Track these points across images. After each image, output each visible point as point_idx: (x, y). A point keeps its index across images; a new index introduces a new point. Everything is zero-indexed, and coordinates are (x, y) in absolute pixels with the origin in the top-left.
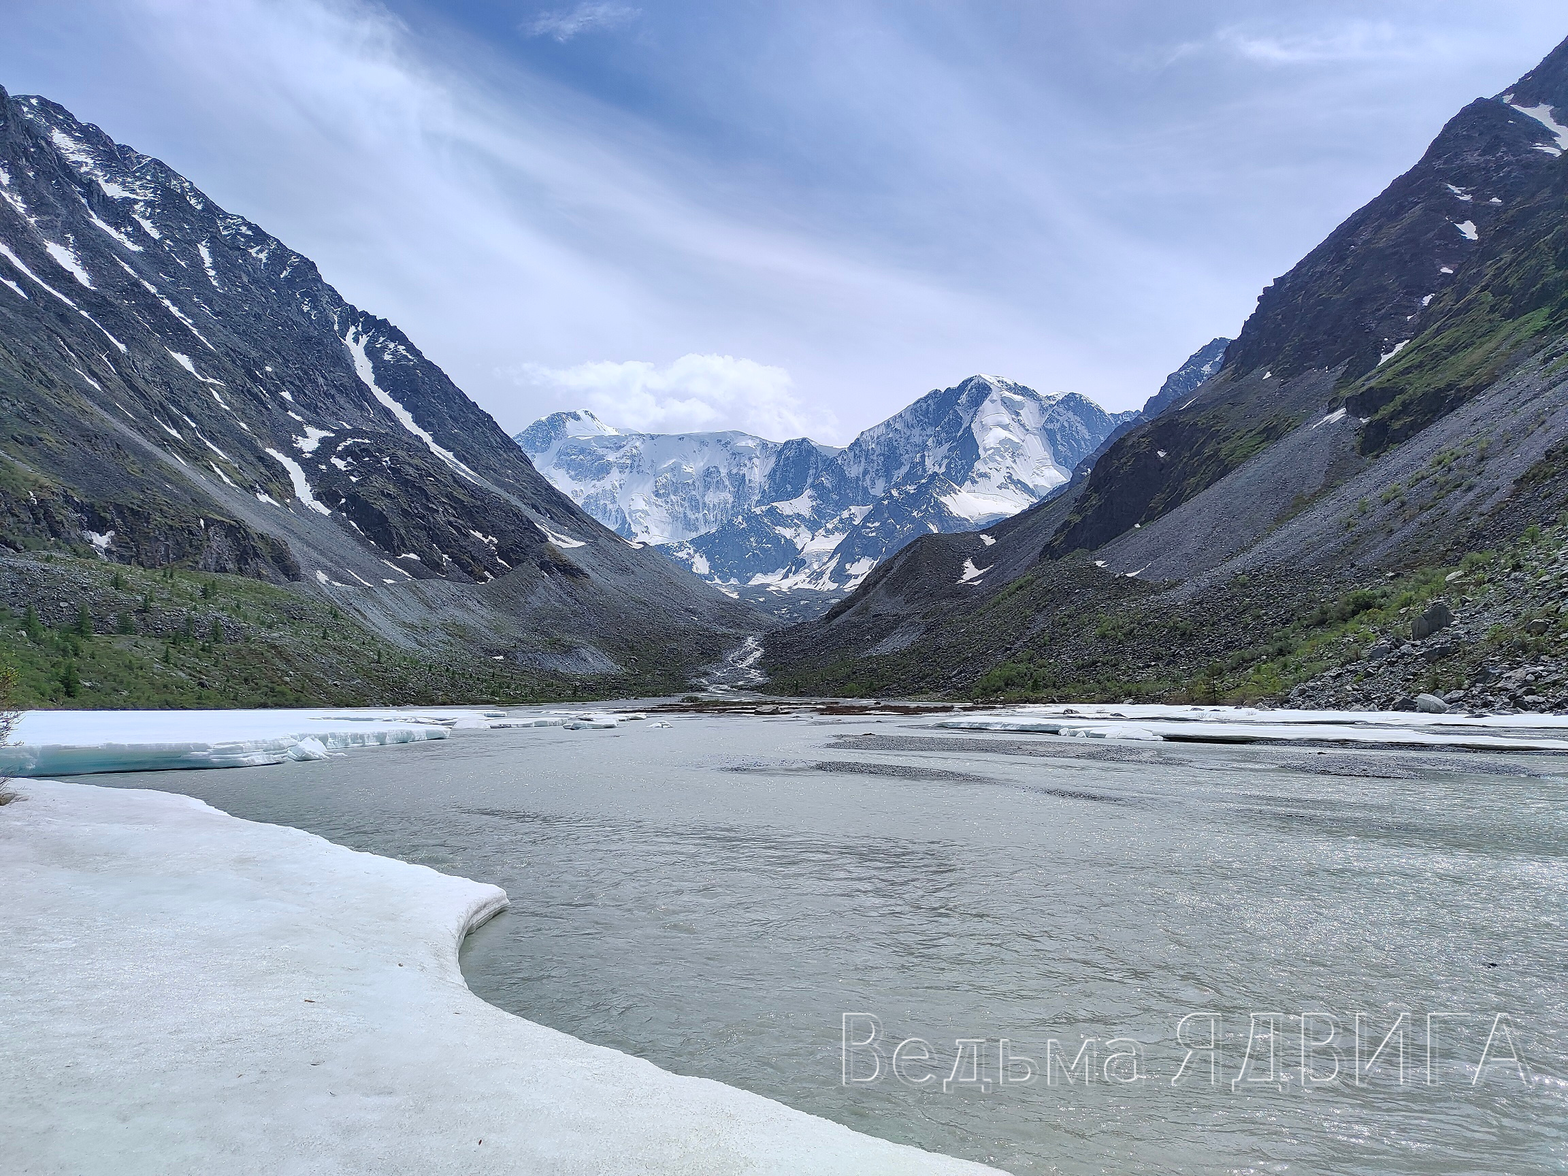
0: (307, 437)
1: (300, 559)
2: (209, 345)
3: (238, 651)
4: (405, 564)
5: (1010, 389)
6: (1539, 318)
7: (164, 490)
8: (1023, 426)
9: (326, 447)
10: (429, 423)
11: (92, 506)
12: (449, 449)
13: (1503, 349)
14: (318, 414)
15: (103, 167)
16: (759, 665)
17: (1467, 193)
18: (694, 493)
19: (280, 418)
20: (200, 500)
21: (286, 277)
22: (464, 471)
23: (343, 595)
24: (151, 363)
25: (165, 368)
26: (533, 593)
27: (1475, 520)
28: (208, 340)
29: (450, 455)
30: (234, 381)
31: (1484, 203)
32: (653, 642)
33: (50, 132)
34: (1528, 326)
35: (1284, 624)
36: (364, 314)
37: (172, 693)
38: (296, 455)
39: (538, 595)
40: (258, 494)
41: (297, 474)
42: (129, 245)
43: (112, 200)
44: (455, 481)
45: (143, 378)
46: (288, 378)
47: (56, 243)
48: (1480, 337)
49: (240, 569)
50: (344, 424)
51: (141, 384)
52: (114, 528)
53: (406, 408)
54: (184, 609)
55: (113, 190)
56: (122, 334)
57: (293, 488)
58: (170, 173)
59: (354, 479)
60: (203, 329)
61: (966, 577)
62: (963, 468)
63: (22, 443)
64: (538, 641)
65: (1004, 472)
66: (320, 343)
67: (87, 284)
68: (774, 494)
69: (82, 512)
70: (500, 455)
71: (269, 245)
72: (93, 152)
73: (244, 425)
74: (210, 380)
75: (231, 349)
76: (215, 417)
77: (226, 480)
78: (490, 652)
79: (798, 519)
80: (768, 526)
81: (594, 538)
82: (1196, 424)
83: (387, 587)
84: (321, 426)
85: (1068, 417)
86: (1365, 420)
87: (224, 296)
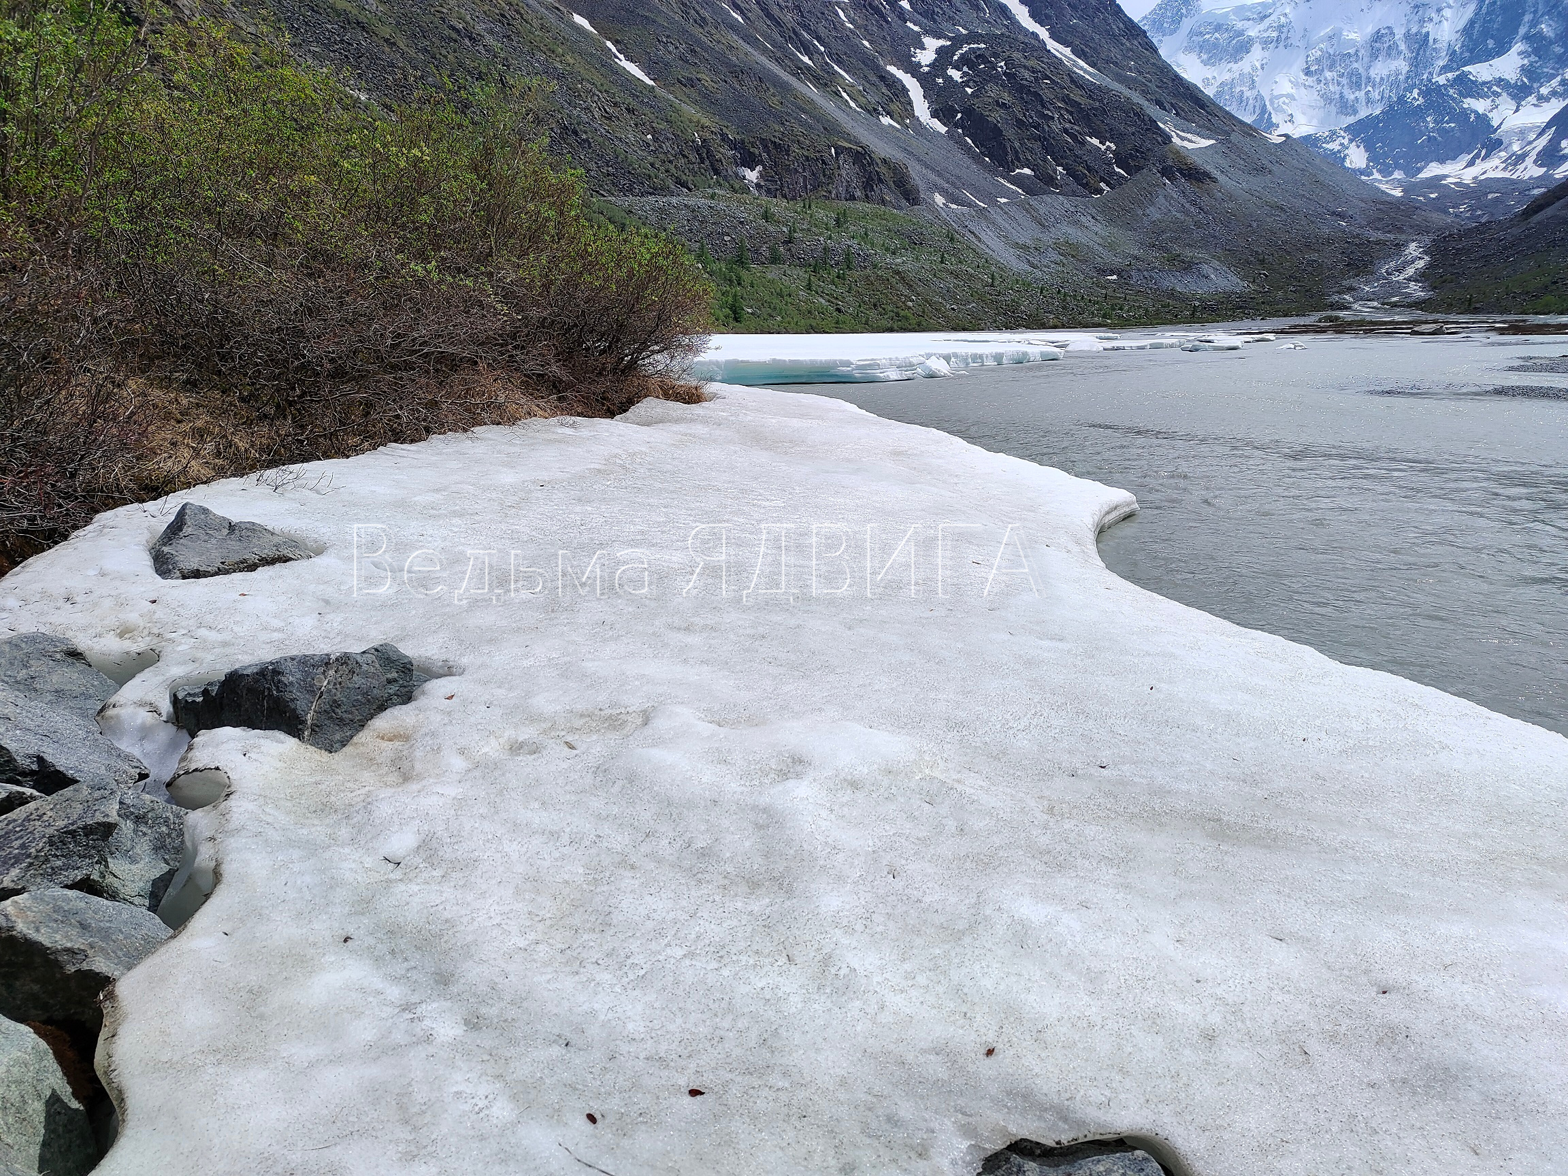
0: (925, 49)
1: (919, 182)
3: (867, 277)
4: (1018, 180)
7: (800, 121)
9: (943, 58)
10: (1046, 16)
11: (743, 142)
12: (1067, 44)
14: (935, 21)
16: (1421, 277)
18: (1355, 65)
19: (900, 30)
20: (831, 128)
22: (1083, 69)
23: (958, 217)
26: (1153, 204)
29: (1068, 51)
32: (1289, 253)
38: (913, 69)
39: (1158, 206)
40: (880, 117)
41: (915, 91)
44: (1073, 81)
49: (867, 196)
50: (960, 28)
51: (775, 11)
52: (761, 162)
54: (822, 239)
57: (912, 107)
59: (969, 90)
63: (686, 86)
64: (1156, 258)
68: (1468, 54)
69: (735, 149)
70: (1123, 44)
73: (866, 43)
76: (841, 38)
77: (852, 104)
78: (1103, 272)
79: (1498, 86)
80: (1453, 99)
81: (1226, 134)
83: (1001, 206)
84: (938, 34)
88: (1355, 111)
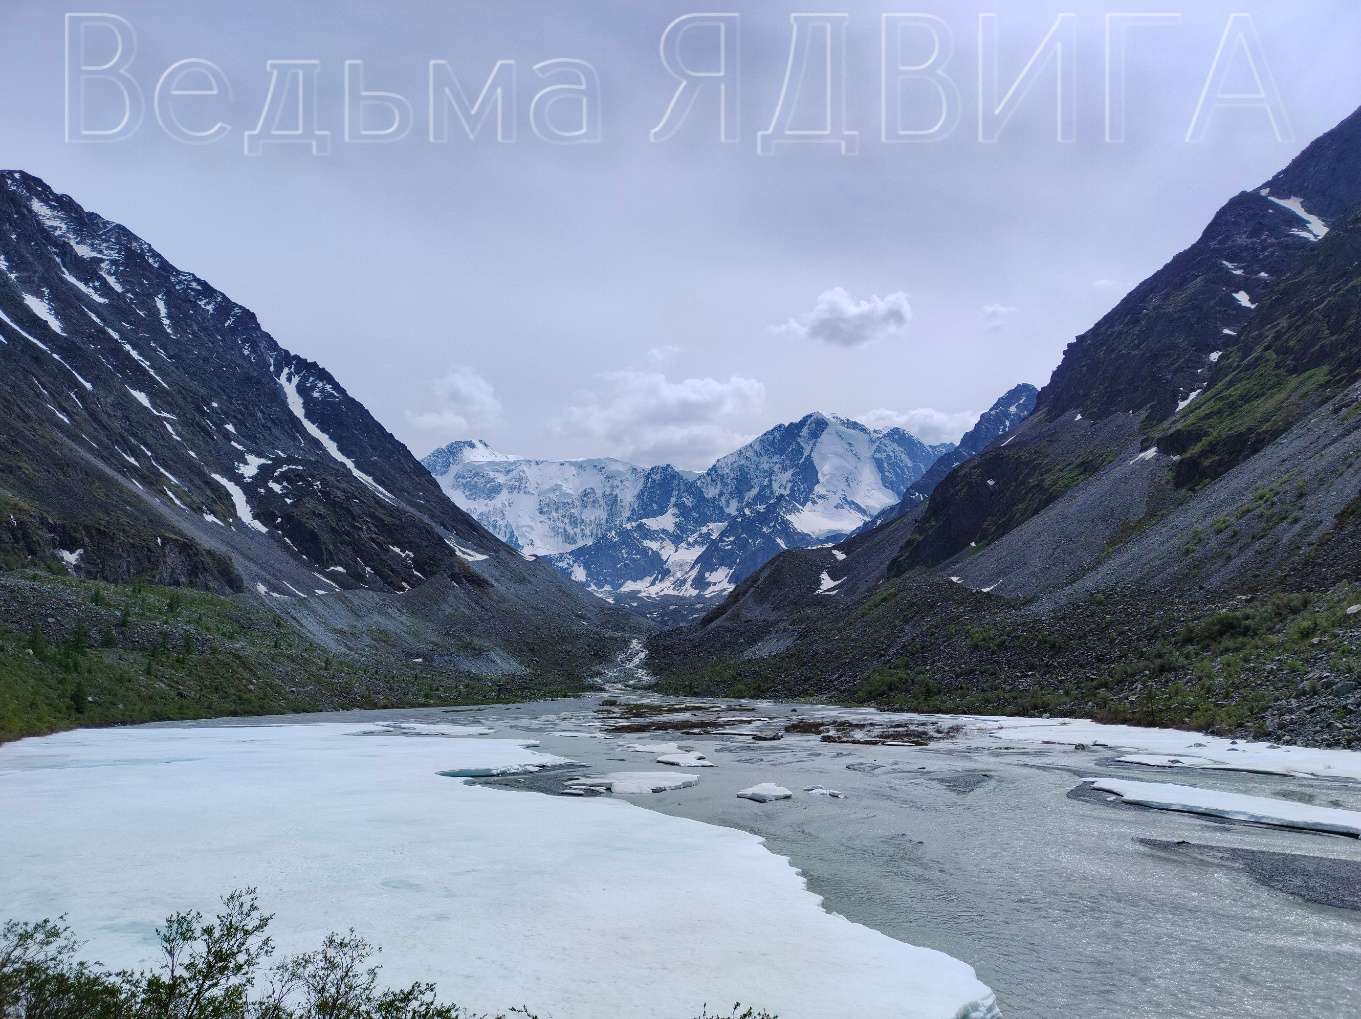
0: (248, 464)
1: (243, 573)
2: (164, 384)
3: (207, 661)
4: (333, 576)
5: (843, 424)
6: (1321, 374)
7: (126, 512)
8: (856, 455)
9: (265, 473)
10: (352, 452)
11: (64, 527)
12: (369, 474)
13: (1293, 399)
14: (257, 444)
15: (75, 231)
16: (645, 665)
17: (1239, 268)
18: (573, 511)
19: (224, 447)
20: (157, 521)
21: (229, 326)
22: (382, 492)
23: (282, 605)
24: (113, 399)
25: (124, 403)
26: (445, 601)
27: (1305, 549)
28: (163, 380)
29: (370, 479)
30: (184, 416)
31: (1254, 277)
32: (551, 644)
33: (30, 201)
34: (1312, 380)
35: (1149, 640)
36: (297, 357)
37: (156, 704)
38: (238, 480)
39: (450, 603)
40: (204, 515)
41: (238, 496)
42: (96, 298)
43: (81, 259)
44: (375, 502)
45: (106, 413)
46: (232, 413)
47: (33, 295)
48: (1270, 389)
49: (191, 582)
50: (279, 452)
51: (104, 418)
52: (82, 546)
53: (332, 438)
54: (158, 623)
55: (83, 251)
56: (88, 374)
57: (235, 509)
58: (132, 237)
59: (289, 501)
60: (158, 371)
61: (824, 588)
62: (805, 490)
63: (3, 472)
64: (452, 645)
65: (840, 494)
66: (259, 382)
67: (58, 331)
68: (642, 512)
69: (55, 532)
70: (413, 479)
71: (215, 298)
72: (66, 218)
73: (192, 454)
74: (164, 414)
75: (183, 388)
76: (168, 447)
77: (177, 502)
78: (410, 655)
79: (663, 534)
80: (637, 540)
81: (494, 551)
82: (1019, 458)
83: (319, 597)
84: (260, 455)
85: (893, 448)
86: (1176, 458)
87: (177, 342)
88: (575, 542)
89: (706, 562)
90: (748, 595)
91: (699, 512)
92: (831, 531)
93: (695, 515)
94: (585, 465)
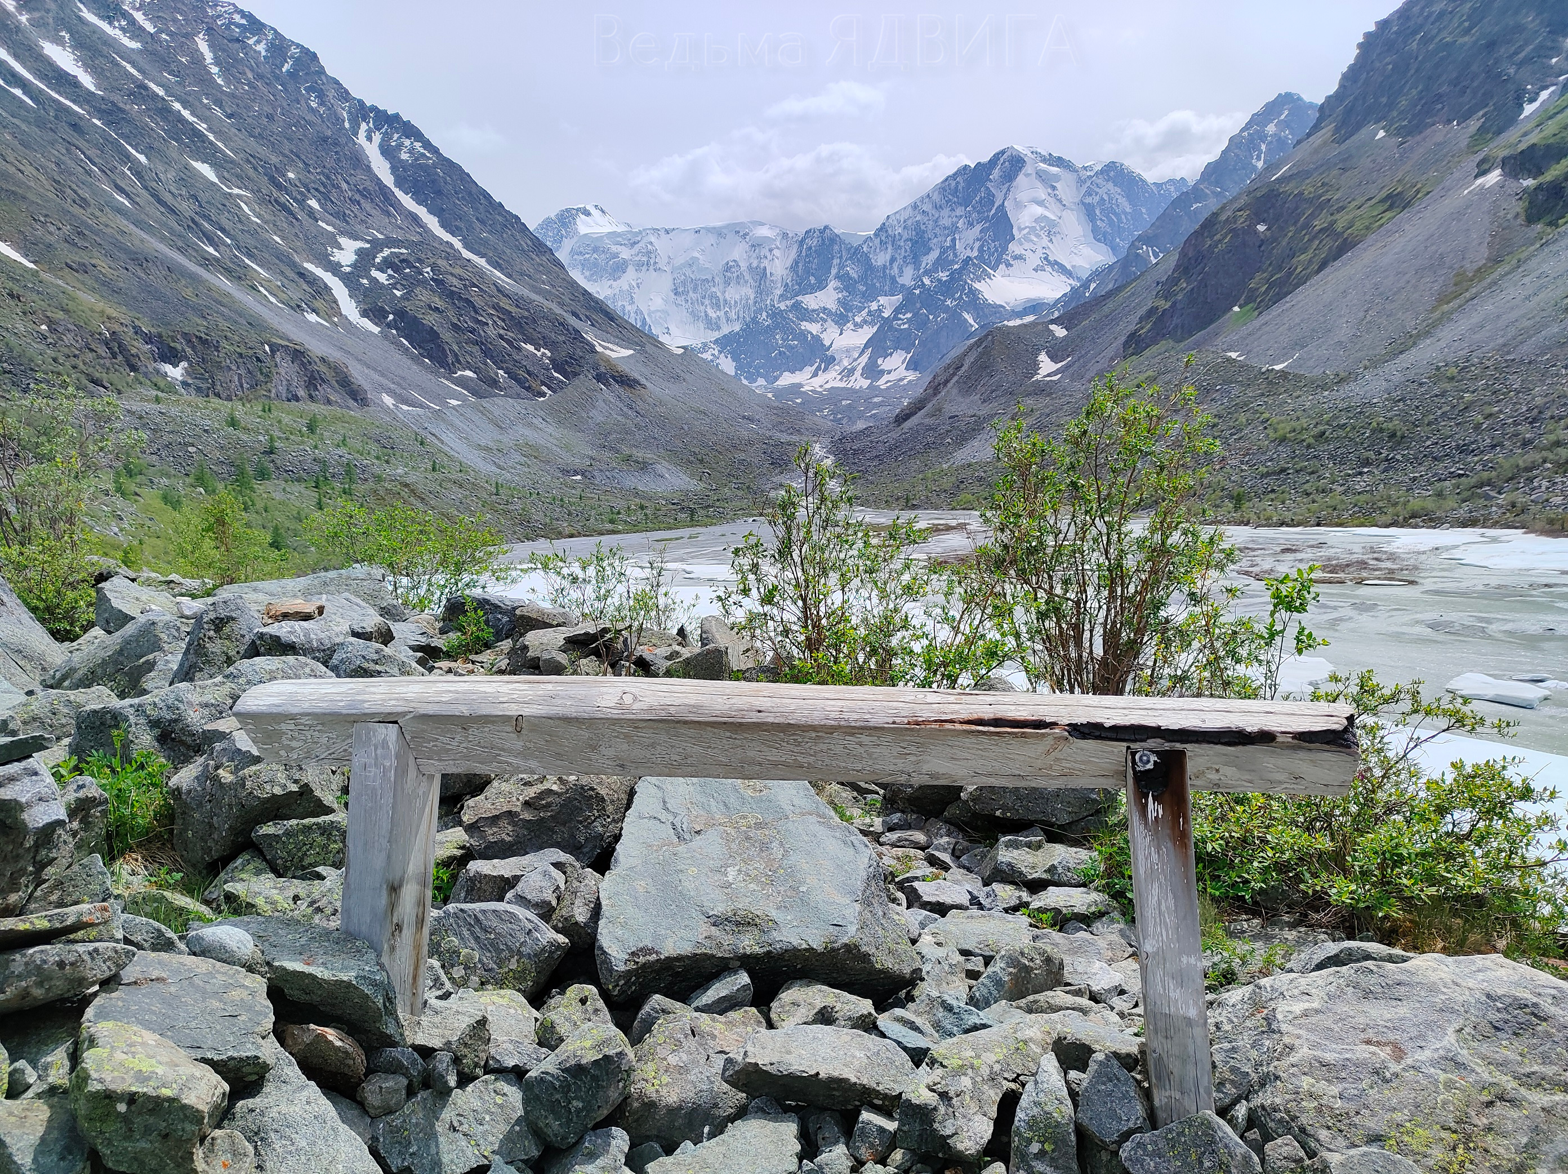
0: (343, 249)
1: (363, 382)
2: (228, 152)
3: (374, 491)
4: (462, 382)
5: (1044, 160)
7: (222, 315)
8: (1060, 201)
9: (364, 258)
10: (457, 228)
11: (160, 336)
12: (481, 254)
14: (347, 223)
18: (714, 289)
19: (312, 229)
20: (255, 324)
21: (288, 71)
22: (500, 277)
23: (416, 419)
24: (174, 174)
25: (188, 178)
26: (594, 407)
28: (226, 146)
29: (483, 262)
30: (259, 191)
32: (721, 453)
36: (374, 109)
38: (335, 268)
39: (599, 409)
40: (306, 314)
41: (339, 290)
42: (126, 41)
44: (499, 290)
45: (170, 192)
46: (313, 185)
47: (52, 42)
49: (311, 396)
50: (376, 233)
51: (168, 198)
52: (186, 358)
53: (431, 211)
56: (139, 144)
57: (338, 306)
59: (398, 293)
60: (219, 134)
61: (1043, 372)
62: (997, 250)
63: (77, 271)
64: (611, 458)
65: (1040, 253)
66: (336, 144)
67: (92, 88)
68: (797, 287)
69: (152, 343)
70: (533, 259)
71: (265, 34)
73: (277, 239)
74: (236, 191)
75: (251, 155)
76: (248, 232)
77: (273, 300)
78: (567, 472)
79: (824, 314)
80: (793, 322)
81: (637, 344)
82: (1301, 193)
83: (454, 408)
84: (355, 237)
85: (1108, 189)
86: (1529, 183)
87: (232, 96)
88: (719, 328)
89: (878, 346)
90: (950, 385)
91: (866, 284)
92: (1029, 300)
93: (862, 288)
94: (725, 231)
